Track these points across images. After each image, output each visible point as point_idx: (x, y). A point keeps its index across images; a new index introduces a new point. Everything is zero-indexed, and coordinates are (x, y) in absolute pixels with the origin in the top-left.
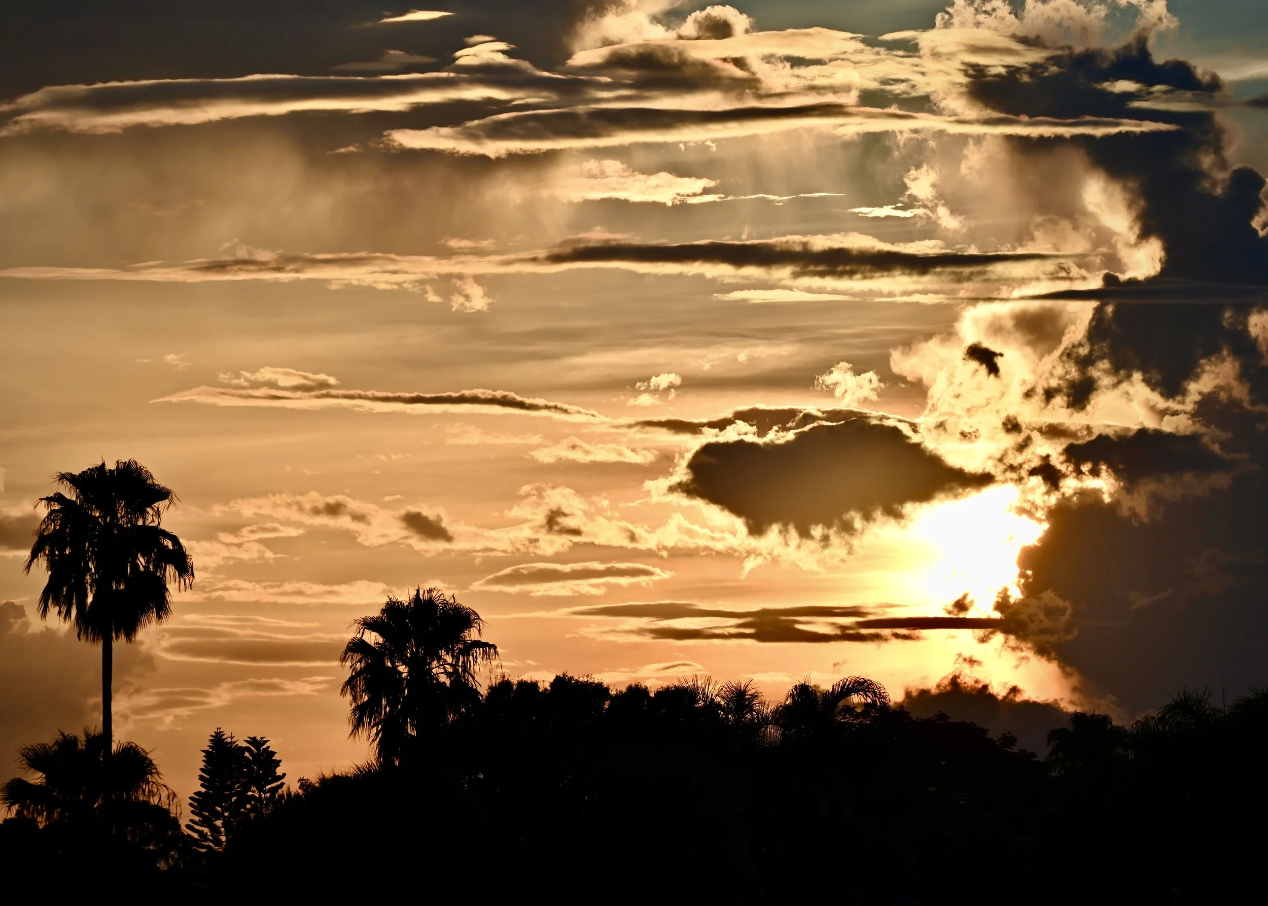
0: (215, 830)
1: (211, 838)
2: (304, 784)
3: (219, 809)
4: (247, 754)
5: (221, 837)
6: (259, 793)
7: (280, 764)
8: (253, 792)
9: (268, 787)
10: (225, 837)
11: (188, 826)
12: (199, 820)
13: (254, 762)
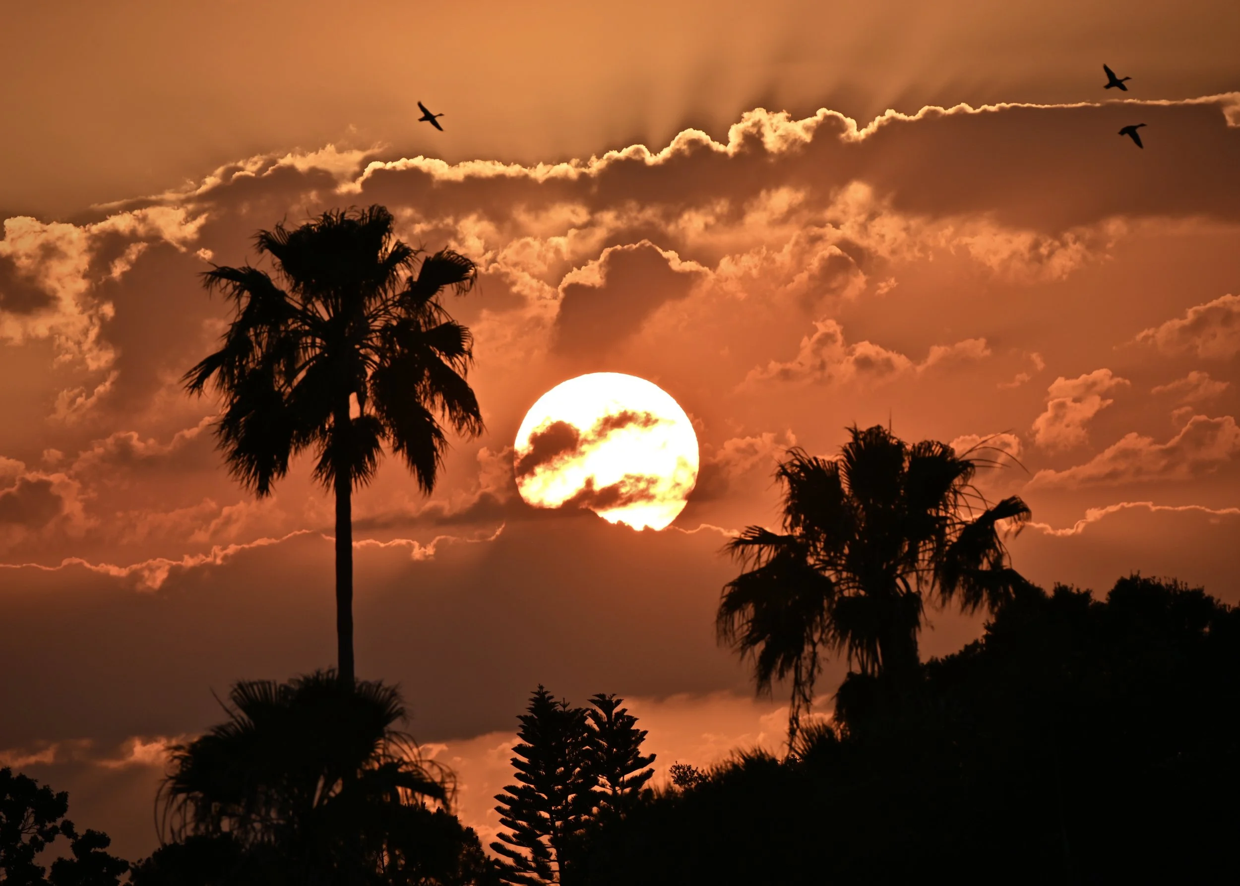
0: (540, 851)
1: (533, 865)
2: (683, 775)
3: (545, 815)
4: (590, 722)
5: (552, 864)
6: (613, 787)
7: (644, 737)
8: (602, 786)
9: (627, 777)
10: (557, 863)
11: (495, 846)
12: (514, 835)
13: (602, 734)
